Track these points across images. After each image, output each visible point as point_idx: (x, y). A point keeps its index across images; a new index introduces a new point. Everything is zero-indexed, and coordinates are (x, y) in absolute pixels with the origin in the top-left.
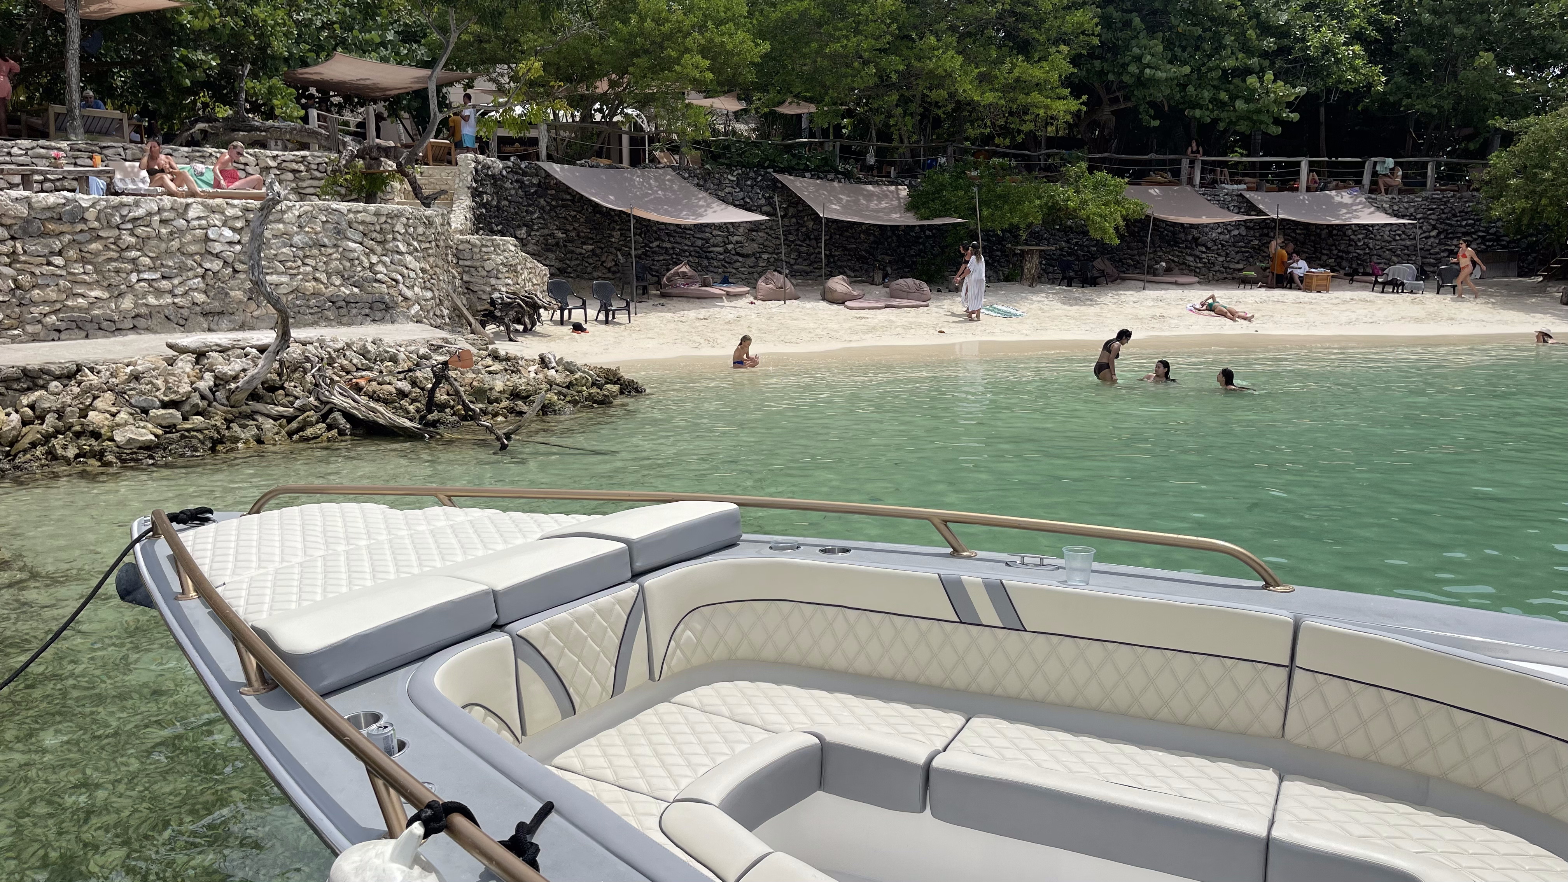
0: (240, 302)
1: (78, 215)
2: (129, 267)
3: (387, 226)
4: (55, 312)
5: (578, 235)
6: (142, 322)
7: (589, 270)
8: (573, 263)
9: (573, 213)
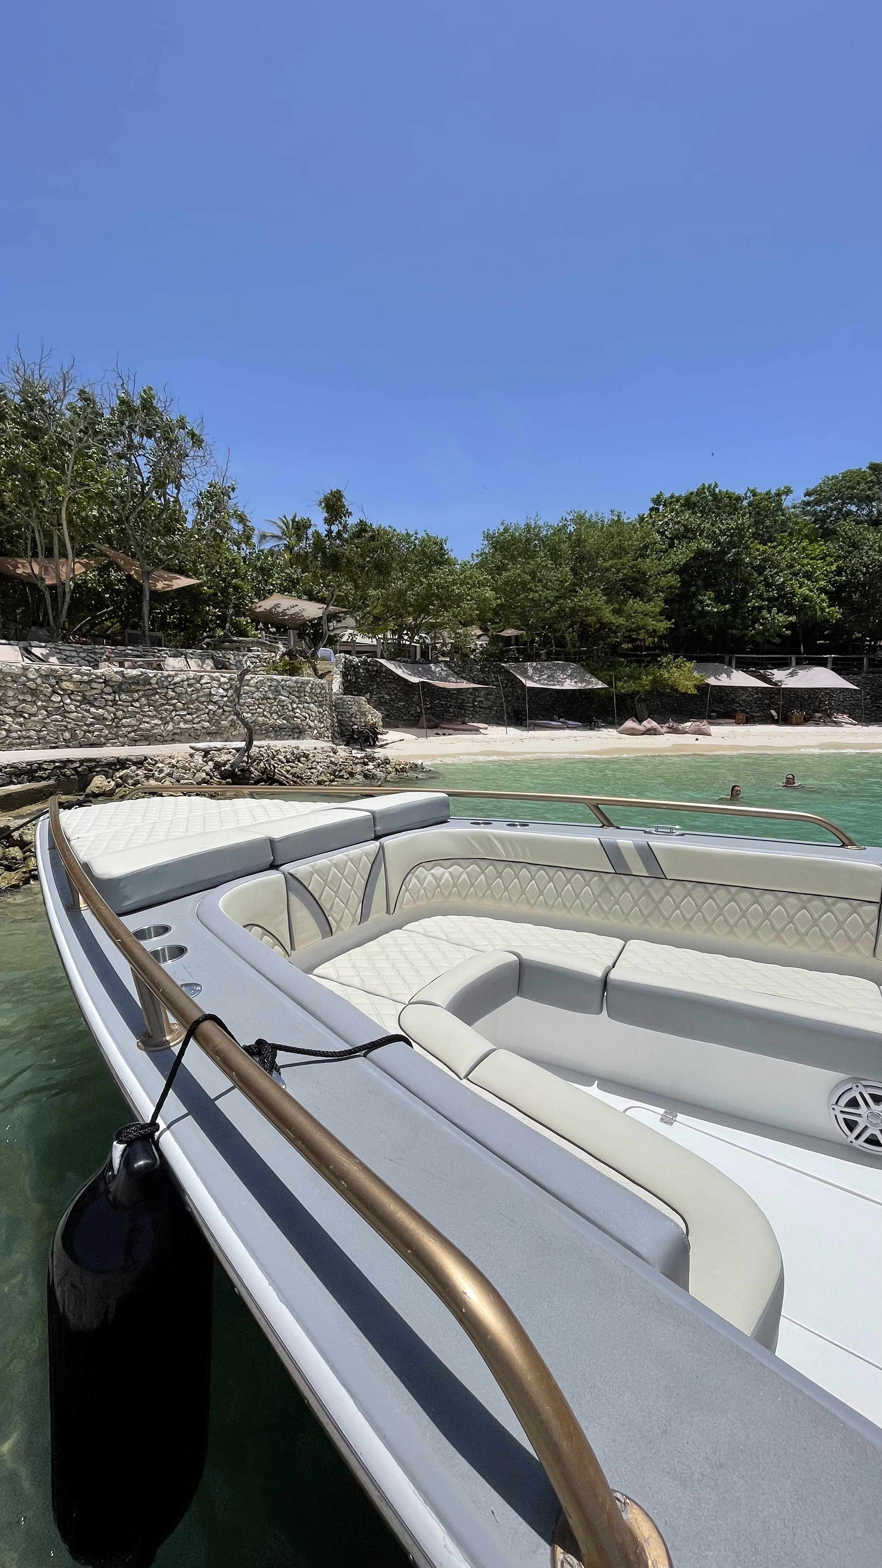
0: (226, 728)
1: (147, 681)
2: (172, 708)
3: (302, 689)
4: (134, 731)
5: (396, 696)
6: (177, 737)
7: (402, 715)
8: (394, 711)
9: (394, 686)
